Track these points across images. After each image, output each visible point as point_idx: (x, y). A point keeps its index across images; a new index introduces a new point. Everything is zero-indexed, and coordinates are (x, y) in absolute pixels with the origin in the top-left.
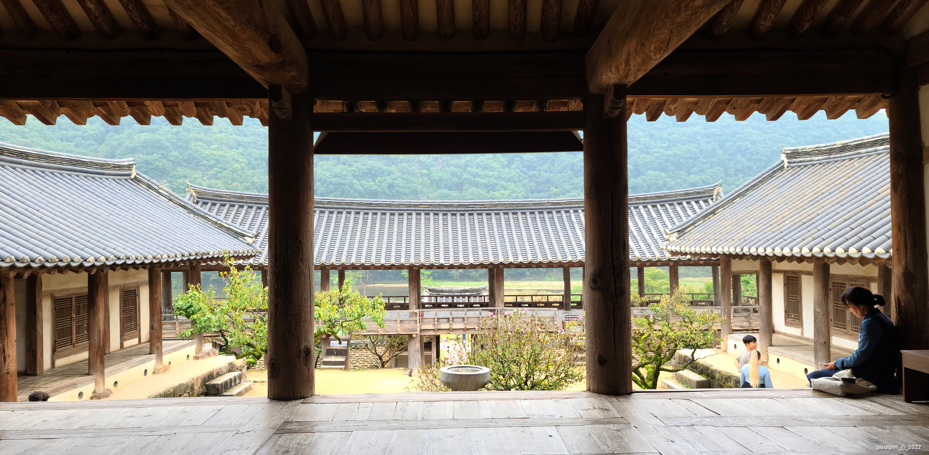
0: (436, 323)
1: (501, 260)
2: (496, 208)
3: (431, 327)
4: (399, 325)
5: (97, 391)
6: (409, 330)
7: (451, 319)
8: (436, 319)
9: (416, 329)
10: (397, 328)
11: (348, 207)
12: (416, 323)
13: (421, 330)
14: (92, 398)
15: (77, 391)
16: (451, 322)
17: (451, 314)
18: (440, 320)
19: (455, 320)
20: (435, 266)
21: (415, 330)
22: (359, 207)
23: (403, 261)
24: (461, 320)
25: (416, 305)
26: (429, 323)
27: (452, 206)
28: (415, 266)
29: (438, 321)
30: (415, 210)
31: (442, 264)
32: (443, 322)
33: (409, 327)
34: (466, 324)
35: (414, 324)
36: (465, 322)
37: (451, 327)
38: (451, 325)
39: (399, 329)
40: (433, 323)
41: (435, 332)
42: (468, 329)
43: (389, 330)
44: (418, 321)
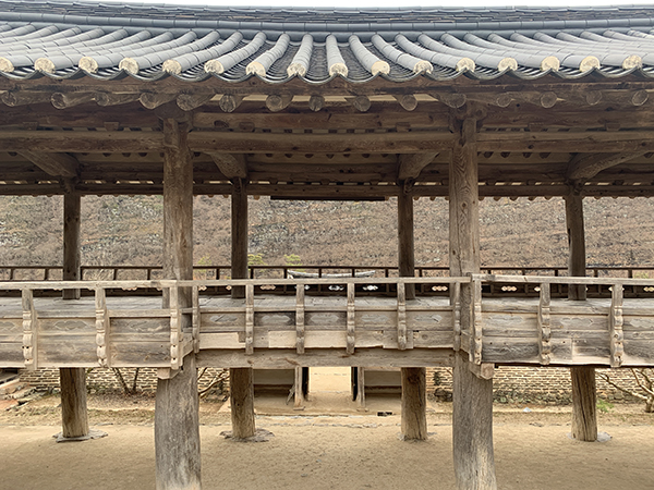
0: (249, 328)
3: (231, 341)
7: (300, 315)
8: (250, 316)
12: (169, 328)
16: (300, 326)
18: (265, 318)
19: (314, 317)
29: (256, 322)
32: (275, 328)
33: (144, 343)
34: (351, 333)
35: (160, 331)
36: (349, 327)
37: (302, 344)
38: (300, 334)
39: (101, 351)
40: (241, 328)
41: (247, 359)
42: (357, 350)
43: (70, 350)
44: (173, 322)
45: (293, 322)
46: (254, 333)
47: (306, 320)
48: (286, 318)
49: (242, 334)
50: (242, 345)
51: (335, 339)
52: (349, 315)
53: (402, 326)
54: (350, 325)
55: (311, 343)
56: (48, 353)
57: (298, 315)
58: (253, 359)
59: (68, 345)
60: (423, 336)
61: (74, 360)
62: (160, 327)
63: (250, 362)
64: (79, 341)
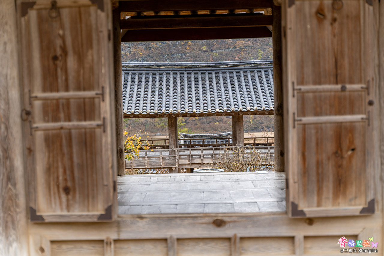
0: (190, 159)
1: (241, 108)
2: (237, 68)
3: (186, 162)
6: (170, 164)
8: (190, 156)
10: (160, 162)
12: (175, 159)
13: (179, 165)
16: (202, 158)
17: (202, 152)
18: (194, 157)
19: (205, 156)
20: (189, 114)
21: (174, 164)
23: (164, 110)
24: (210, 156)
25: (174, 145)
26: (185, 159)
27: (202, 66)
28: (174, 114)
29: (192, 157)
30: (173, 70)
31: (194, 113)
32: (196, 158)
33: (170, 162)
34: (214, 159)
36: (213, 158)
37: (203, 162)
38: (202, 160)
39: (162, 164)
40: (188, 159)
41: (190, 166)
44: (176, 157)
45: (200, 157)
46: (191, 160)
47: (203, 157)
48: (199, 156)
49: (189, 160)
50: (189, 163)
51: (210, 161)
52: (213, 155)
55: (204, 162)
56: (150, 165)
57: (201, 156)
58: (191, 166)
59: (154, 163)
61: (155, 166)
62: (173, 159)
64: (156, 162)
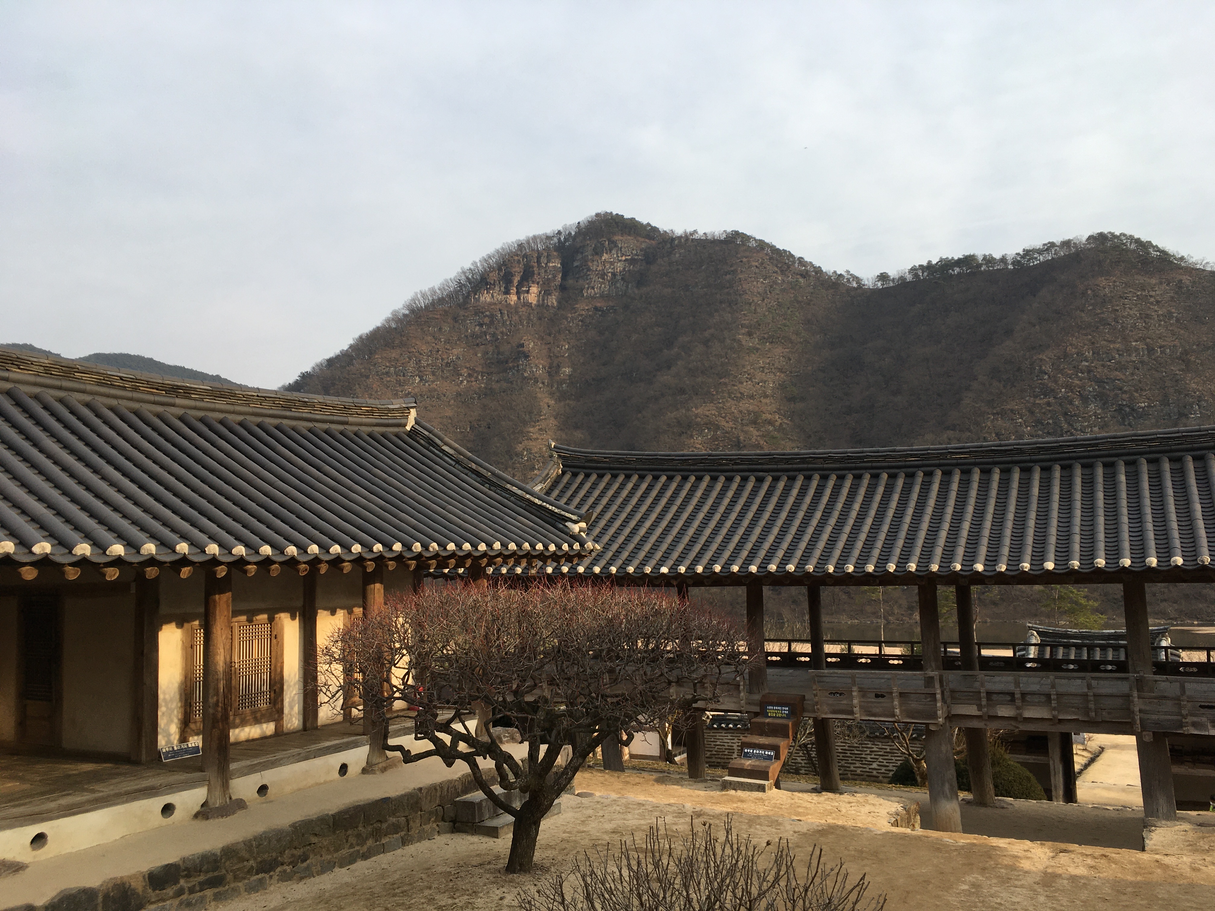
0: (984, 702)
2: (1128, 451)
3: (972, 710)
4: (896, 703)
5: (211, 802)
6: (921, 714)
7: (1018, 696)
8: (983, 695)
9: (936, 713)
10: (894, 707)
11: (805, 466)
12: (935, 700)
13: (950, 717)
14: (196, 816)
15: (159, 802)
16: (1019, 703)
17: (1017, 684)
18: (994, 697)
19: (1028, 698)
20: (963, 577)
21: (935, 716)
22: (825, 466)
24: (1043, 699)
25: (935, 660)
26: (966, 701)
28: (921, 577)
29: (989, 699)
30: (941, 465)
32: (1002, 703)
33: (921, 708)
34: (1054, 709)
35: (930, 701)
37: (1021, 715)
38: (1018, 708)
39: (897, 711)
40: (978, 703)
41: (983, 722)
42: (1060, 721)
43: (878, 710)
44: (938, 697)
45: (1013, 700)
46: (988, 706)
47: (1023, 700)
48: (1008, 698)
49: (980, 706)
50: (980, 714)
51: (1044, 713)
52: (1053, 697)
53: (1092, 706)
54: (1054, 704)
55: (1027, 714)
56: (865, 711)
57: (1016, 696)
58: (988, 723)
59: (876, 707)
60: (1109, 713)
61: (880, 716)
62: (928, 700)
63: (986, 725)
64: (883, 705)
